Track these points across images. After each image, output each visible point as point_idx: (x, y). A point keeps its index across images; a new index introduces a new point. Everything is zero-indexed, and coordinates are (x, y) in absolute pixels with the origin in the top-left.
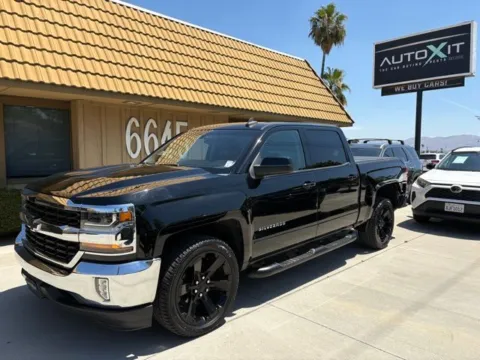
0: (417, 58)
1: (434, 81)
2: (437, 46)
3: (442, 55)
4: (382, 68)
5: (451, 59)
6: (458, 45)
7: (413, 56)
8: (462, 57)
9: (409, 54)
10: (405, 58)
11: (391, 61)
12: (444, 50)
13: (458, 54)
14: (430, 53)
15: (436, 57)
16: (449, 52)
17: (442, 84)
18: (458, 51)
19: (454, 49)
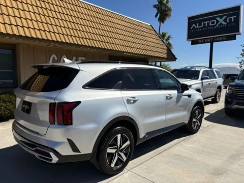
1: (219, 37)
2: (221, 18)
3: (224, 23)
5: (229, 25)
6: (233, 17)
8: (235, 24)
10: (204, 24)
12: (225, 20)
15: (221, 24)
16: (228, 22)
17: (224, 39)
18: (233, 21)
19: (230, 20)
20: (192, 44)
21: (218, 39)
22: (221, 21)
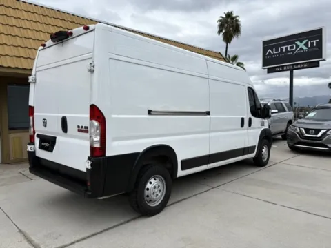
0: (289, 49)
2: (301, 42)
3: (305, 48)
5: (310, 50)
6: (315, 41)
7: (286, 48)
8: (317, 49)
9: (284, 47)
11: (273, 51)
12: (306, 45)
13: (315, 47)
14: (297, 46)
15: (301, 49)
16: (309, 46)
17: (306, 66)
18: (315, 45)
19: (312, 44)
20: (268, 72)
21: (299, 66)
22: (301, 45)
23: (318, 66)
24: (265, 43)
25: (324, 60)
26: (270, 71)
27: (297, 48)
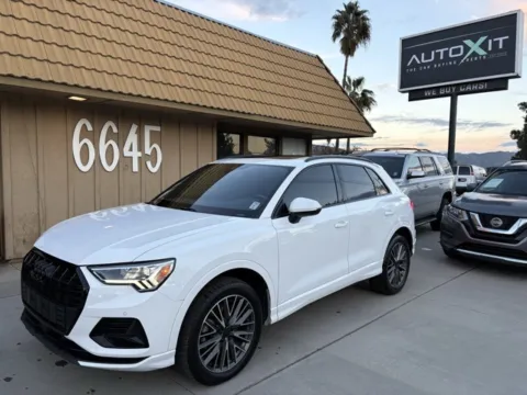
0: (451, 55)
1: (472, 83)
2: (475, 41)
3: (482, 52)
4: (410, 67)
5: (493, 56)
6: (501, 39)
7: (446, 53)
8: (505, 54)
9: (442, 51)
10: (437, 55)
11: (420, 59)
12: (484, 46)
13: (501, 51)
14: (467, 49)
15: (474, 54)
16: (490, 49)
18: (501, 46)
19: (495, 44)
20: (410, 100)
22: (475, 47)
23: (505, 88)
24: (406, 43)
25: (517, 77)
26: (414, 96)
27: (465, 53)
